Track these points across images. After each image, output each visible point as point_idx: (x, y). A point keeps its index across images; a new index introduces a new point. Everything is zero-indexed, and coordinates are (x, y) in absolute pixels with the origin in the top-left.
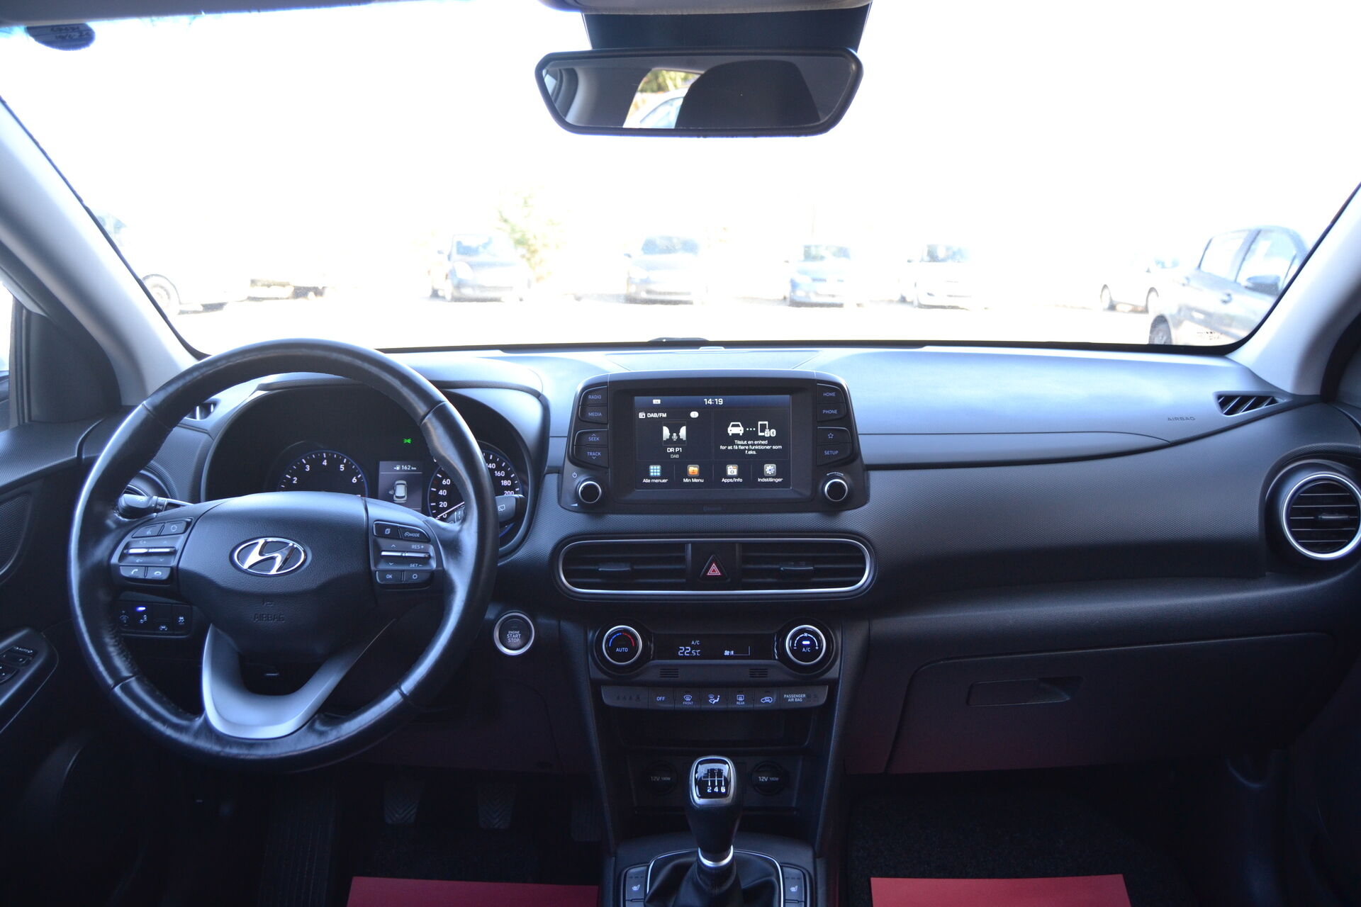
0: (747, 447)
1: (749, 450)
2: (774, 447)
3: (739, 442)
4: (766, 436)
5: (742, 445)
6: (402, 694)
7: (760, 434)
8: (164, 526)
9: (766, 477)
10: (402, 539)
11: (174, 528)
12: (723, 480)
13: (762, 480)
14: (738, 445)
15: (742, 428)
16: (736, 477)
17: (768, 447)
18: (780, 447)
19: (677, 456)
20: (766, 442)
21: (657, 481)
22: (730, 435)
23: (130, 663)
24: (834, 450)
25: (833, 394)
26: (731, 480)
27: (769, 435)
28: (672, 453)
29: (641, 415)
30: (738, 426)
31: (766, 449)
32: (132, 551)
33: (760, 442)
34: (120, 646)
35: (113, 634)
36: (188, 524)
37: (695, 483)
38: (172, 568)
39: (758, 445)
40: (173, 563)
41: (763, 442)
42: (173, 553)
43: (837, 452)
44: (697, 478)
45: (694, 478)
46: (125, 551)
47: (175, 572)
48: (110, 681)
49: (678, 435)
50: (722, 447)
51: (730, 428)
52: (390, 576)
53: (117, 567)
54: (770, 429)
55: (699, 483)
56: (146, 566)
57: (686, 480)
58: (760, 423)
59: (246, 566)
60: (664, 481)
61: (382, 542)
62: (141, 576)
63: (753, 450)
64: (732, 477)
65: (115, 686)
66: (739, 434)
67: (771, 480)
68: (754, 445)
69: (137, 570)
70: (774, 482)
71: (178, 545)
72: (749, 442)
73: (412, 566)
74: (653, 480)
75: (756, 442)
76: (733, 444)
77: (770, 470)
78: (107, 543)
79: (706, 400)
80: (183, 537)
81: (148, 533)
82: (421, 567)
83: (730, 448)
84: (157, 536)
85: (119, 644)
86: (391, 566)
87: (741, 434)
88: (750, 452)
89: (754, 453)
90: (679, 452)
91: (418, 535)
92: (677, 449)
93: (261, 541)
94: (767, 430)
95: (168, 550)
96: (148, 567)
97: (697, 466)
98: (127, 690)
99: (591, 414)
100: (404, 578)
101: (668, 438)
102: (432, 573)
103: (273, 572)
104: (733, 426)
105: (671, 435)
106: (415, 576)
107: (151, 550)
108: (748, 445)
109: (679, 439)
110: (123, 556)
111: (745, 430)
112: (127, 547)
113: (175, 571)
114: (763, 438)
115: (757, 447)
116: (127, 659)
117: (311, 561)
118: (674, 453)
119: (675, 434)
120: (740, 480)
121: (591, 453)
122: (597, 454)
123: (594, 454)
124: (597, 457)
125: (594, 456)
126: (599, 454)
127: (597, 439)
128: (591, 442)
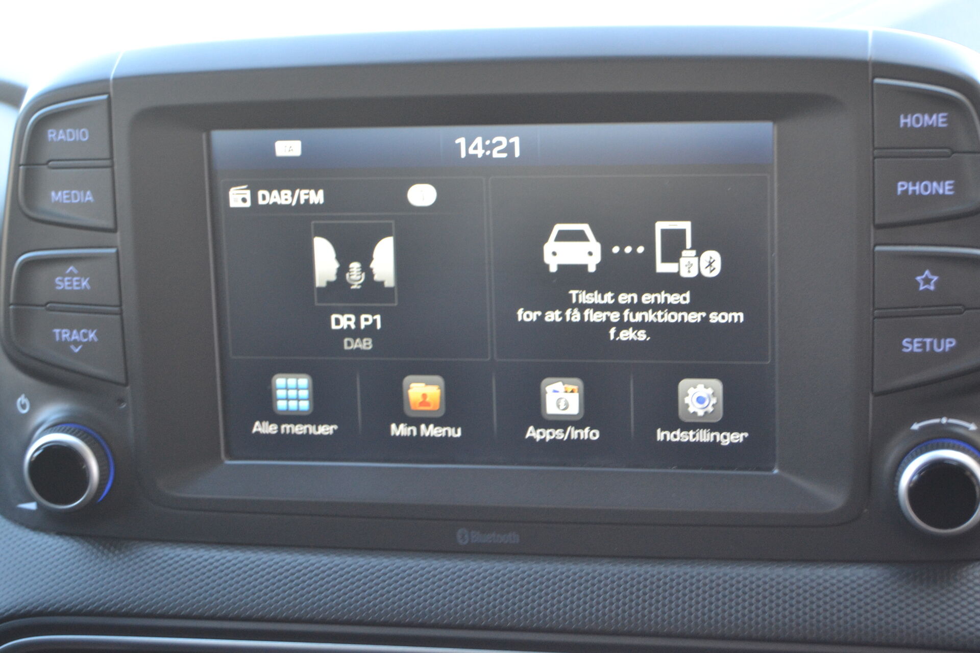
0: (614, 316)
1: (622, 325)
2: (715, 318)
3: (586, 298)
4: (684, 274)
5: (597, 307)
7: (662, 267)
9: (686, 427)
12: (533, 433)
13: (670, 436)
14: (582, 307)
15: (594, 246)
16: (579, 424)
17: (694, 317)
18: (739, 316)
19: (366, 344)
20: (684, 298)
21: (299, 429)
22: (553, 269)
24: (940, 335)
25: (938, 120)
26: (559, 434)
27: (694, 274)
28: (348, 332)
29: (238, 197)
30: (580, 236)
31: (683, 325)
33: (661, 297)
37: (431, 439)
39: (655, 307)
41: (674, 299)
43: (949, 344)
44: (439, 422)
45: (427, 422)
49: (366, 269)
50: (526, 316)
51: (550, 246)
54: (699, 249)
55: (446, 439)
57: (400, 430)
58: (660, 226)
60: (326, 430)
63: (637, 326)
64: (561, 423)
66: (585, 267)
67: (704, 436)
68: (637, 307)
70: (715, 444)
72: (624, 298)
74: (286, 428)
75: (647, 298)
76: (564, 303)
77: (700, 400)
79: (462, 141)
83: (553, 316)
87: (592, 269)
88: (627, 335)
89: (642, 336)
90: (370, 331)
92: (366, 320)
94: (688, 255)
97: (438, 379)
99: (58, 196)
101: (333, 278)
104: (564, 236)
105: (343, 270)
108: (617, 307)
109: (371, 285)
111: (606, 252)
114: (674, 283)
115: (650, 316)
118: (357, 333)
119: (355, 266)
120: (587, 433)
121: (64, 334)
122: (86, 335)
123: (75, 336)
124: (88, 346)
125: (76, 343)
126: (92, 335)
127: (85, 283)
128: (63, 290)
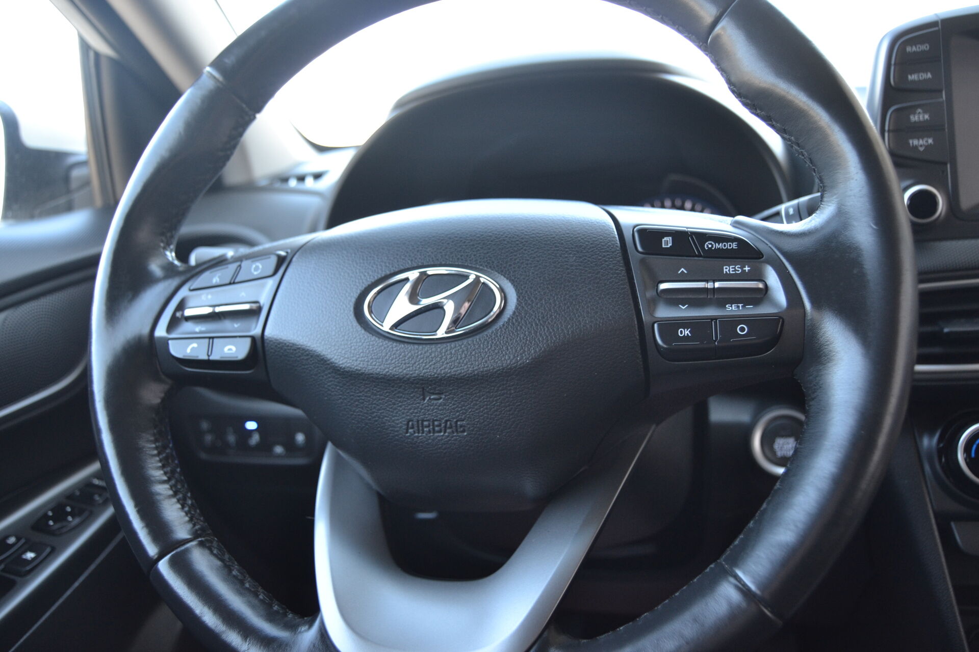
6: (744, 591)
8: (240, 266)
10: (700, 256)
11: (257, 269)
23: (187, 514)
32: (188, 312)
34: (173, 482)
35: (160, 461)
36: (281, 261)
38: (253, 339)
40: (256, 331)
42: (254, 313)
46: (178, 314)
47: (259, 345)
48: (152, 550)
52: (687, 332)
53: (165, 342)
56: (210, 338)
59: (386, 327)
61: (656, 261)
62: (204, 356)
65: (161, 556)
69: (195, 345)
71: (264, 300)
73: (732, 309)
78: (151, 298)
80: (271, 283)
81: (216, 280)
82: (751, 310)
84: (230, 284)
85: (169, 479)
86: (683, 312)
91: (734, 245)
93: (413, 275)
95: (246, 307)
96: (213, 338)
98: (182, 566)
99: (910, 76)
100: (716, 333)
102: (777, 321)
103: (441, 333)
106: (742, 330)
107: (218, 310)
110: (174, 323)
112: (181, 306)
113: (259, 343)
116: (183, 507)
117: (517, 308)
121: (915, 142)
122: (927, 141)
123: (921, 142)
124: (928, 147)
125: (921, 146)
126: (930, 141)
127: (927, 117)
128: (915, 122)
